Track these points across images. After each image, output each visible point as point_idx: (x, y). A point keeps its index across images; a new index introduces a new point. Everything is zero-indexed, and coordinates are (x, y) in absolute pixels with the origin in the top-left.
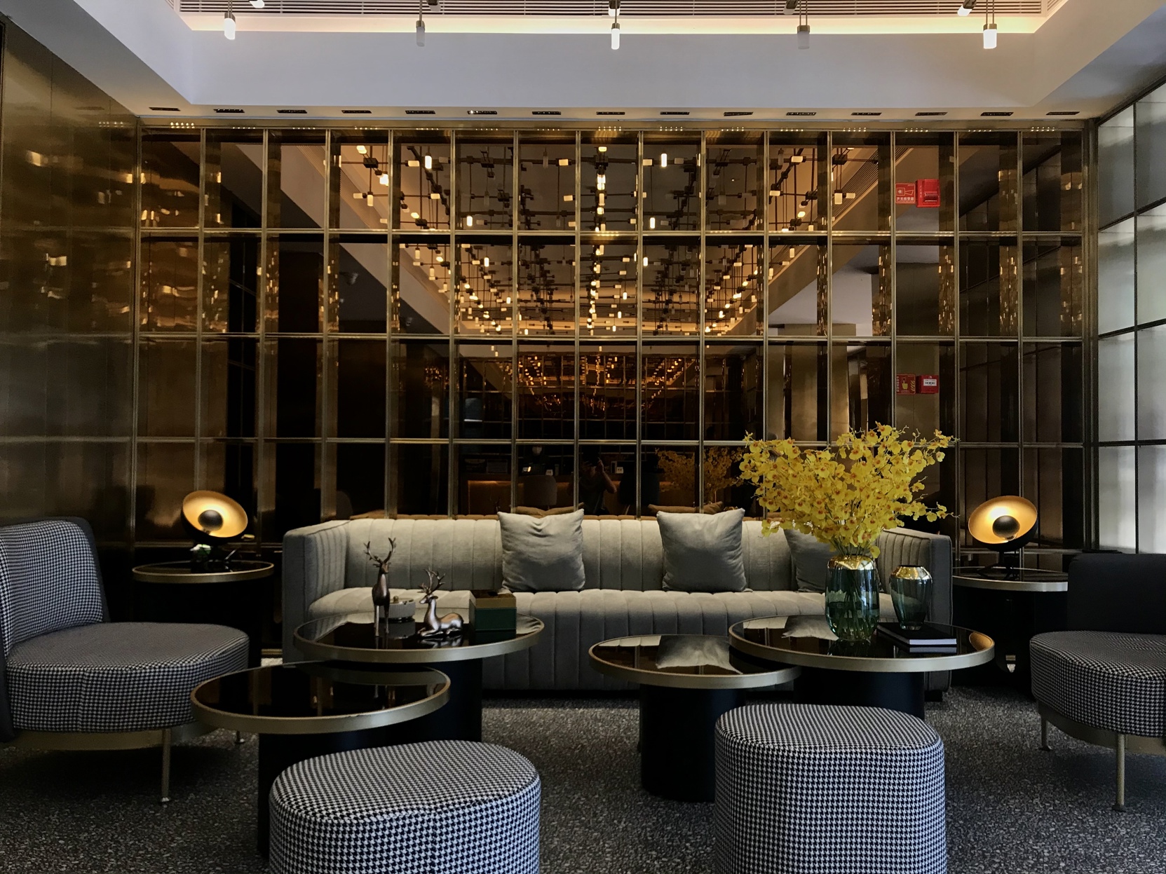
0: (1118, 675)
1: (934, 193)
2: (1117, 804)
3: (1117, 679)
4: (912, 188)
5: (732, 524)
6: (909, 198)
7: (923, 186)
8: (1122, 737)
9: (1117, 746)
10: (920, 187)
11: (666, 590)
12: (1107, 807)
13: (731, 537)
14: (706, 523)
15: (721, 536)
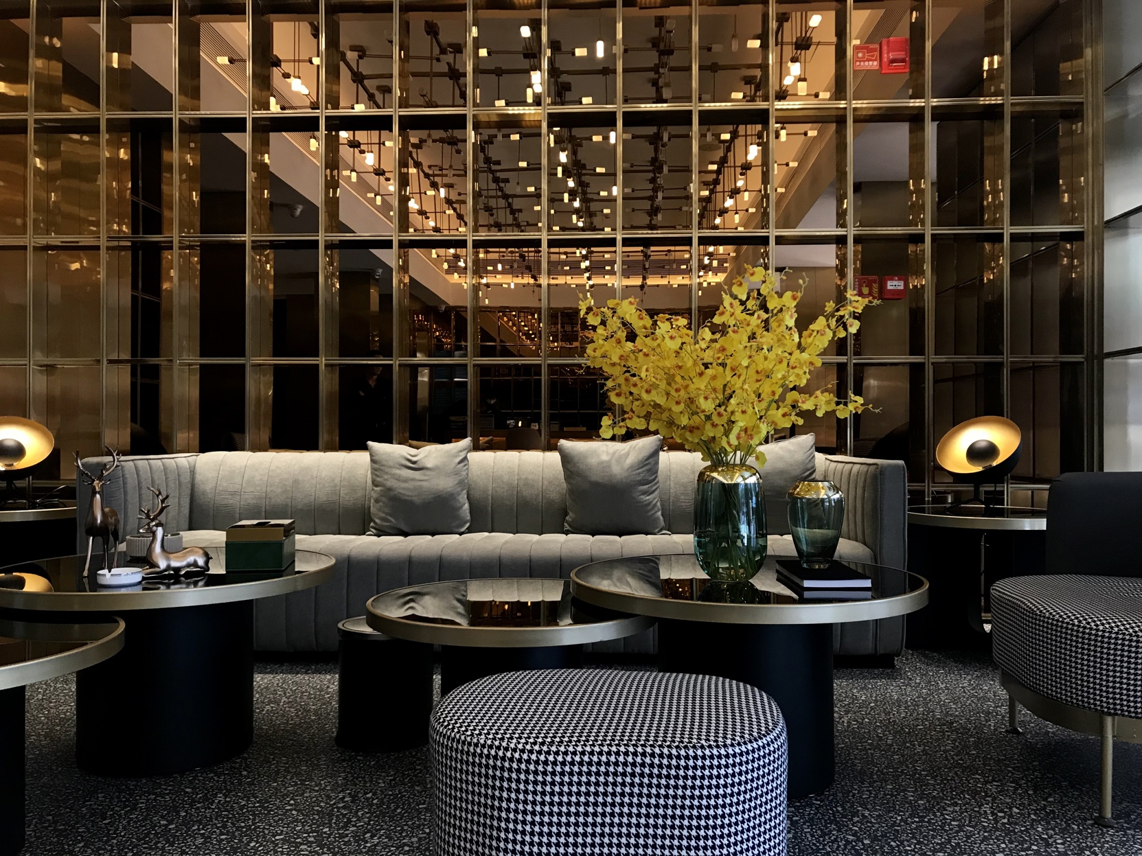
0: (1104, 631)
1: (901, 55)
2: (1102, 817)
3: (1103, 637)
4: (875, 50)
5: (646, 453)
6: (871, 63)
7: (888, 46)
8: (1109, 720)
9: (1101, 731)
10: (885, 48)
11: (567, 533)
12: (1085, 819)
13: (644, 469)
14: (614, 453)
15: (632, 467)
